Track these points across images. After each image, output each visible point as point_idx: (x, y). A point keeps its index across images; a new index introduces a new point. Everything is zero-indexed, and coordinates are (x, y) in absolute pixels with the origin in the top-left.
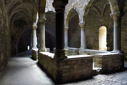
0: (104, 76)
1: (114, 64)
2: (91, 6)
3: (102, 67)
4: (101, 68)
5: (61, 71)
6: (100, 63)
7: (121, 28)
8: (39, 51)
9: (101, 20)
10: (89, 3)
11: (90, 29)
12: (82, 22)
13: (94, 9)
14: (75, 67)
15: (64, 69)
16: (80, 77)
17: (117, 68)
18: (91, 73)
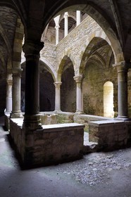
0: (101, 154)
1: (117, 136)
2: (90, 54)
3: (99, 142)
4: (96, 143)
5: (32, 148)
6: (95, 135)
7: (127, 86)
8: (10, 117)
9: (107, 73)
10: (87, 48)
11: (92, 85)
12: (77, 74)
13: (96, 57)
14: (55, 141)
15: (37, 145)
16: (62, 156)
17: (122, 143)
18: (81, 151)
